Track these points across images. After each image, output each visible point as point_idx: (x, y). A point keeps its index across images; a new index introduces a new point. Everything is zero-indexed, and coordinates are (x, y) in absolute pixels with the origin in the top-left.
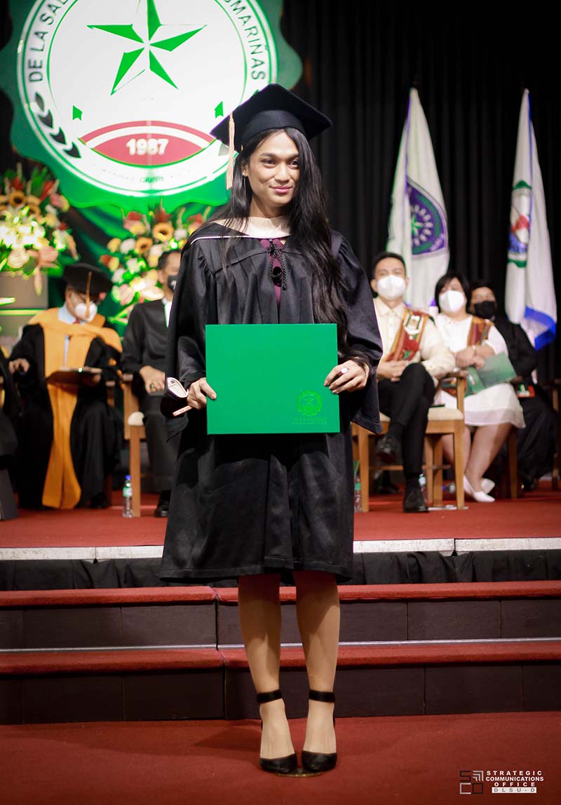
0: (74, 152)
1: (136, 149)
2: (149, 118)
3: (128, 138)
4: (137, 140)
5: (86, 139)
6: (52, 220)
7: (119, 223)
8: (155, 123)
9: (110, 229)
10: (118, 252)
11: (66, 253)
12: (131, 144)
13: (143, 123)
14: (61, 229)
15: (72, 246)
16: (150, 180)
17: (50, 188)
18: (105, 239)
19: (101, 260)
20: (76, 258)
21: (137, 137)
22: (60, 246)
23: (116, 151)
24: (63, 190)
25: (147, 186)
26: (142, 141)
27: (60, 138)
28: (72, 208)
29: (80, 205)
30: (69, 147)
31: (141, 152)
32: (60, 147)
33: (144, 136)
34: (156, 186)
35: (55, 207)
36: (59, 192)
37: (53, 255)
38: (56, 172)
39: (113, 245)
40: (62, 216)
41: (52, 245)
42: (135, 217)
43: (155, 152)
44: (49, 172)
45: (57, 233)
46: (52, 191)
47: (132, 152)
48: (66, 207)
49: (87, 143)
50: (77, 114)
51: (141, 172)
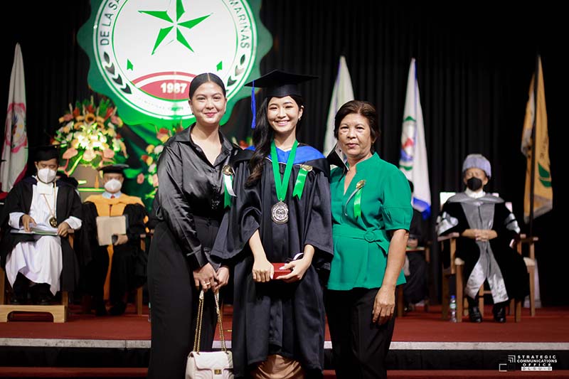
0: (127, 90)
1: (167, 89)
2: (175, 71)
3: (162, 82)
4: (167, 84)
5: (135, 82)
6: (112, 132)
7: (154, 135)
8: (179, 73)
9: (148, 140)
10: (152, 153)
11: (120, 153)
12: (164, 86)
13: (172, 73)
14: (117, 138)
15: (124, 149)
16: (175, 109)
17: (112, 111)
18: (144, 145)
19: (142, 158)
20: (126, 157)
21: (168, 82)
22: (116, 149)
23: (153, 90)
24: (120, 114)
25: (172, 113)
26: (170, 84)
27: (119, 81)
28: (124, 124)
29: (131, 123)
30: (124, 87)
31: (169, 92)
32: (118, 87)
33: (172, 81)
34: (178, 113)
35: (114, 124)
36: (117, 115)
37: (112, 154)
38: (115, 102)
39: (149, 149)
40: (118, 130)
41: (111, 148)
42: (164, 131)
43: (178, 91)
44: (111, 101)
45: (114, 141)
46: (112, 114)
47: (164, 91)
48: (121, 124)
49: (136, 85)
50: (130, 66)
51: (170, 104)
